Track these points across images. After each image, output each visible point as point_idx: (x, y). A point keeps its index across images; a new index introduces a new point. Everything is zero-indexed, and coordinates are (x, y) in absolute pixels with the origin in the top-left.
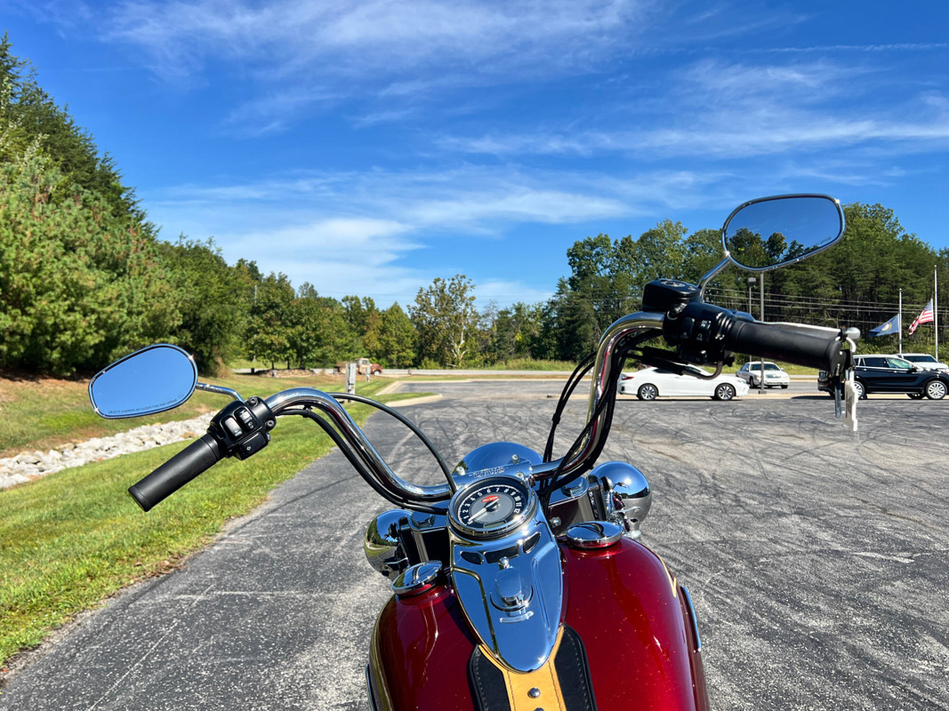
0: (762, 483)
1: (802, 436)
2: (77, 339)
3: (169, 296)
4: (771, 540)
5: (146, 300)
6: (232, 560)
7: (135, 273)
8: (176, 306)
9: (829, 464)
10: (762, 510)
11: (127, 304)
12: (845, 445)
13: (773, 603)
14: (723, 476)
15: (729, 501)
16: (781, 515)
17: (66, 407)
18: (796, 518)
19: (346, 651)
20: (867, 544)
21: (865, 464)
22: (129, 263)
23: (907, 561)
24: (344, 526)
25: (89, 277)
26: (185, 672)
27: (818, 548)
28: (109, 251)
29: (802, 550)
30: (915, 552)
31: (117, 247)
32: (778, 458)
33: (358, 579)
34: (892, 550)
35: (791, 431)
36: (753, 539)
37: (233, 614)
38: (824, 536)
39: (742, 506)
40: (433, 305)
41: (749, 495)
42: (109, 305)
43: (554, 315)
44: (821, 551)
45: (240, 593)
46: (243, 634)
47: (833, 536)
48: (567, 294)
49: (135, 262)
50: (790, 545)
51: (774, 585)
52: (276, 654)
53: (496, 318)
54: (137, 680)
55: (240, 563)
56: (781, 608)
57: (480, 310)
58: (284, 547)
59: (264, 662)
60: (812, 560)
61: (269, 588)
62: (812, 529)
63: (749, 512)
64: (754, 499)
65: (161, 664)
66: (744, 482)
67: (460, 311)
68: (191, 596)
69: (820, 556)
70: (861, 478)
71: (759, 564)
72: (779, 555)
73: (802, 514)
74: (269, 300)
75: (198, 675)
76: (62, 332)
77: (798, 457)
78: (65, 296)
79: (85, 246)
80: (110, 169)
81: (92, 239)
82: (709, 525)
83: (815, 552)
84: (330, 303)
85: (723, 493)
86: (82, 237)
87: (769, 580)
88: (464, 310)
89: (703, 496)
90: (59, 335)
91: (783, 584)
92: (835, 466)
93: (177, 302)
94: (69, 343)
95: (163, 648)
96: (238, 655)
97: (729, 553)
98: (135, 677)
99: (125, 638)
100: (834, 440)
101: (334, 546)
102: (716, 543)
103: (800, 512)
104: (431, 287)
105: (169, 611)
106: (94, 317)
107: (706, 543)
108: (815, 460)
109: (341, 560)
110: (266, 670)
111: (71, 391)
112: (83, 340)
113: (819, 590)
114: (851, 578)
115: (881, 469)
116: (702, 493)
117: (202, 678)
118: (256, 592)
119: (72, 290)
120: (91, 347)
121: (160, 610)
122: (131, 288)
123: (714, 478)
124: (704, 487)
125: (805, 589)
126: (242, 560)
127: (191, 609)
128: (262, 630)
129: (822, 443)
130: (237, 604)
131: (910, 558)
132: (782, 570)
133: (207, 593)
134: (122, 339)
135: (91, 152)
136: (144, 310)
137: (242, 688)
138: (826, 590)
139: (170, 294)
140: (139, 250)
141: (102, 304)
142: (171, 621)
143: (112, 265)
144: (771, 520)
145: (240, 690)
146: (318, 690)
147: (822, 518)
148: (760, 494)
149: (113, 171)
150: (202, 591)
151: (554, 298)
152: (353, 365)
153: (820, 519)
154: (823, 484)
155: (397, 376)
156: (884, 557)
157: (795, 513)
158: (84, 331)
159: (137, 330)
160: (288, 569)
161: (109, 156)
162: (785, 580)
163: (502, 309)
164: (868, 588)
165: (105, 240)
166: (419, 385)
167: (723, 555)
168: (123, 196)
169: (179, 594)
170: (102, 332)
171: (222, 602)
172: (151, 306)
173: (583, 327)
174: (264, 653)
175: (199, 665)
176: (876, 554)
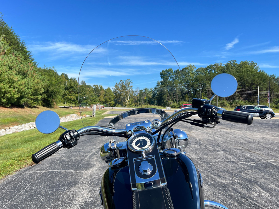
0: (214, 142)
1: (227, 129)
2: (11, 96)
3: (40, 84)
4: (214, 158)
5: (33, 85)
6: (54, 161)
7: (30, 76)
8: (42, 87)
9: (234, 137)
10: (213, 149)
11: (27, 86)
12: (240, 132)
13: (212, 176)
14: (203, 140)
15: (203, 147)
16: (218, 151)
17: (7, 116)
18: (222, 152)
19: (86, 187)
20: (242, 160)
21: (245, 137)
22: (28, 74)
23: (253, 165)
24: (88, 152)
25: (16, 78)
26: (37, 193)
27: (227, 160)
28: (22, 70)
29: (223, 161)
30: (256, 162)
31: (25, 68)
32: (219, 135)
33: (91, 167)
34: (249, 161)
35: (224, 127)
36: (209, 158)
37: (53, 176)
38: (230, 157)
39: (207, 148)
40: (120, 88)
41: (210, 145)
42: (22, 86)
43: (156, 92)
44: (228, 161)
45: (55, 170)
46: (55, 182)
47: (232, 157)
48: (160, 86)
49: (30, 73)
50: (220, 160)
51: (214, 171)
52: (65, 188)
53: (139, 92)
54: (23, 194)
55: (56, 162)
56: (214, 177)
57: (134, 90)
58: (70, 158)
59: (61, 190)
60: (225, 164)
61: (64, 169)
62: (227, 155)
63: (209, 150)
64: (211, 146)
65: (30, 190)
66: (209, 142)
67: (128, 90)
68: (41, 171)
69: (228, 163)
70: (243, 141)
71: (210, 165)
72: (216, 162)
73: (224, 151)
74: (71, 86)
75: (41, 193)
76: (7, 93)
77: (225, 135)
78: (8, 83)
79: (15, 68)
80: (24, 46)
81: (17, 66)
82: (197, 153)
83: (226, 162)
84: (89, 87)
85: (202, 144)
86: (14, 65)
87: (212, 169)
88: (129, 90)
89: (196, 145)
90: (6, 94)
91: (216, 170)
92: (236, 138)
93: (42, 86)
94: (9, 97)
95: (31, 186)
96: (54, 188)
97: (201, 162)
98: (22, 194)
99: (20, 183)
100: (236, 130)
101: (85, 158)
102: (198, 158)
103: (224, 150)
104: (119, 83)
105: (34, 175)
106: (17, 89)
107: (195, 158)
108: (230, 136)
109: (86, 162)
110: (61, 192)
111: (9, 112)
112: (13, 96)
113: (226, 172)
114: (236, 169)
115: (249, 139)
116: (196, 144)
117: (42, 194)
118: (60, 170)
119: (11, 81)
120: (16, 98)
121: (31, 175)
122: (29, 81)
123: (200, 140)
124: (196, 143)
125: (222, 172)
126: (57, 161)
127: (41, 175)
128: (61, 181)
129: (233, 131)
130: (54, 174)
131: (254, 164)
132: (216, 167)
133: (46, 170)
134: (25, 96)
135: (18, 40)
136: (32, 88)
137: (54, 197)
138: (228, 172)
139: (40, 83)
140: (31, 70)
141: (19, 85)
142: (34, 178)
143: (23, 74)
144: (215, 153)
145: (53, 198)
146: (76, 198)
147: (230, 152)
148: (213, 145)
149: (25, 46)
150: (44, 170)
151: (156, 87)
152: (95, 105)
153: (229, 152)
154: (232, 143)
155: (109, 109)
156: (246, 163)
157: (222, 151)
158: (14, 93)
159: (30, 93)
160: (70, 164)
161: (24, 42)
162: (217, 169)
163: (140, 90)
164: (240, 172)
165: (21, 66)
166: (115, 112)
167: (200, 162)
168: (27, 54)
169: (38, 171)
170: (19, 94)
171: (50, 173)
172: (35, 86)
173: (164, 96)
174: (61, 187)
175: (42, 190)
176: (244, 163)
